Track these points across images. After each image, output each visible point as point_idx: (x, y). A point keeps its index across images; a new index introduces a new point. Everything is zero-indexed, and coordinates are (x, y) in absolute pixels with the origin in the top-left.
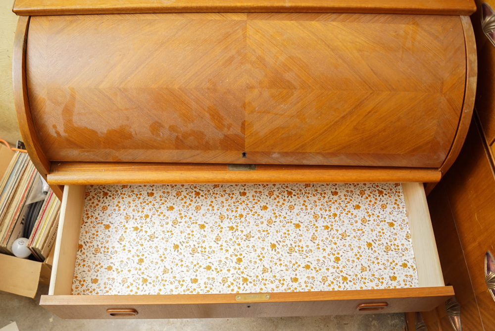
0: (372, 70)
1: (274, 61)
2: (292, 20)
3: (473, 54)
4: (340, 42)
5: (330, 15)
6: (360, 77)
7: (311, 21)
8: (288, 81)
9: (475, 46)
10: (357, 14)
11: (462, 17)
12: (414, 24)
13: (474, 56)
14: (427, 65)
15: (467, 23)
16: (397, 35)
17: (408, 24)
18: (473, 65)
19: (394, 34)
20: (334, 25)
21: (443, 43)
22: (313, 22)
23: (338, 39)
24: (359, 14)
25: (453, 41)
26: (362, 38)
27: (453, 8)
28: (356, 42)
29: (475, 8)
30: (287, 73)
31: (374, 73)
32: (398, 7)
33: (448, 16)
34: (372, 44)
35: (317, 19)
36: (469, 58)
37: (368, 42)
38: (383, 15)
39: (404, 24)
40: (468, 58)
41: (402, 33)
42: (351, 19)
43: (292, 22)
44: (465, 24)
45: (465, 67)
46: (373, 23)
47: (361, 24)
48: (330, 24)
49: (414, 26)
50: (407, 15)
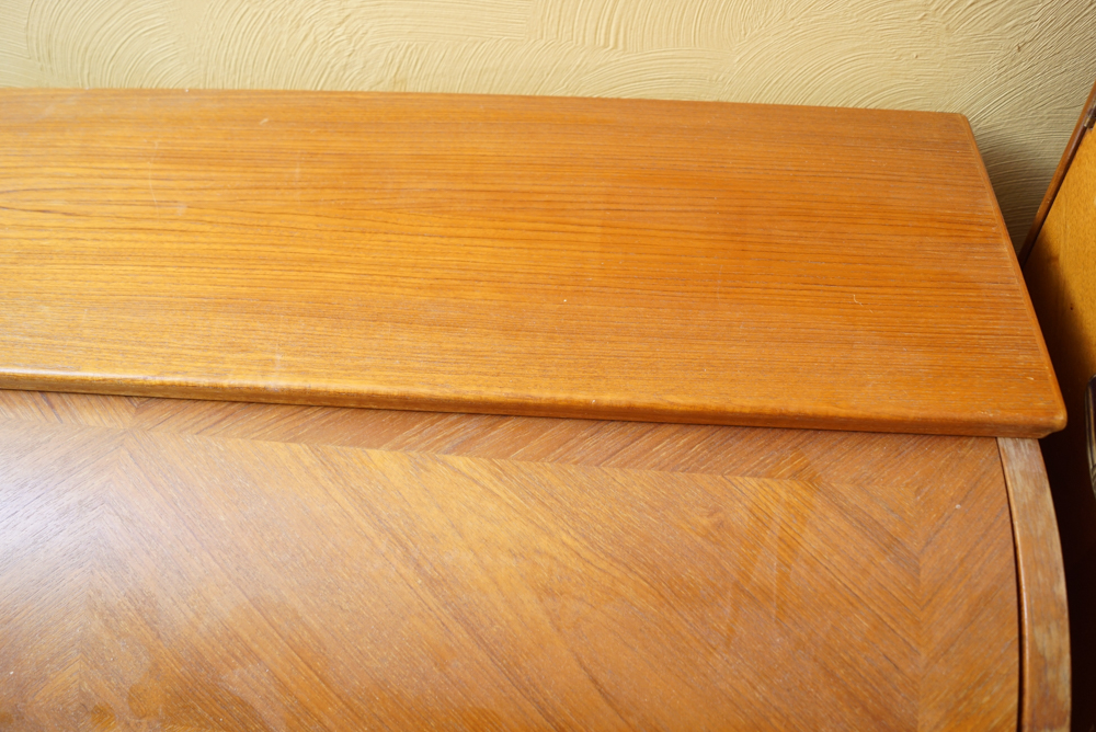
0: (594, 681)
1: (191, 615)
2: (294, 440)
3: (1053, 626)
4: (470, 548)
5: (452, 424)
6: (542, 710)
7: (370, 446)
8: (243, 703)
9: (1061, 589)
10: (563, 423)
11: (1006, 444)
12: (795, 475)
13: (1054, 633)
14: (841, 673)
15: (1025, 475)
16: (720, 525)
17: (769, 476)
18: (1050, 676)
19: (705, 521)
20: (458, 472)
21: (918, 570)
22: (375, 454)
23: (461, 534)
24: (571, 424)
25: (962, 561)
26: (565, 537)
27: (966, 415)
28: (537, 551)
29: (1060, 418)
30: (239, 669)
31: (604, 695)
32: (729, 408)
33: (948, 440)
34: (603, 565)
35: (398, 439)
36: (1034, 644)
37: (586, 554)
38: (671, 429)
39: (755, 475)
40: (1027, 644)
41: (739, 516)
42: (535, 443)
43: (295, 446)
44: (1018, 476)
45: (1015, 682)
46: (621, 466)
47: (572, 470)
48: (444, 463)
49: (796, 487)
50: (772, 433)
